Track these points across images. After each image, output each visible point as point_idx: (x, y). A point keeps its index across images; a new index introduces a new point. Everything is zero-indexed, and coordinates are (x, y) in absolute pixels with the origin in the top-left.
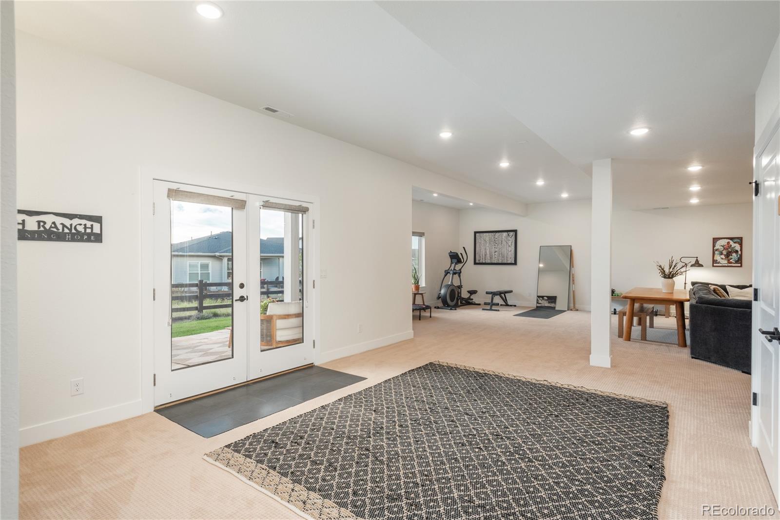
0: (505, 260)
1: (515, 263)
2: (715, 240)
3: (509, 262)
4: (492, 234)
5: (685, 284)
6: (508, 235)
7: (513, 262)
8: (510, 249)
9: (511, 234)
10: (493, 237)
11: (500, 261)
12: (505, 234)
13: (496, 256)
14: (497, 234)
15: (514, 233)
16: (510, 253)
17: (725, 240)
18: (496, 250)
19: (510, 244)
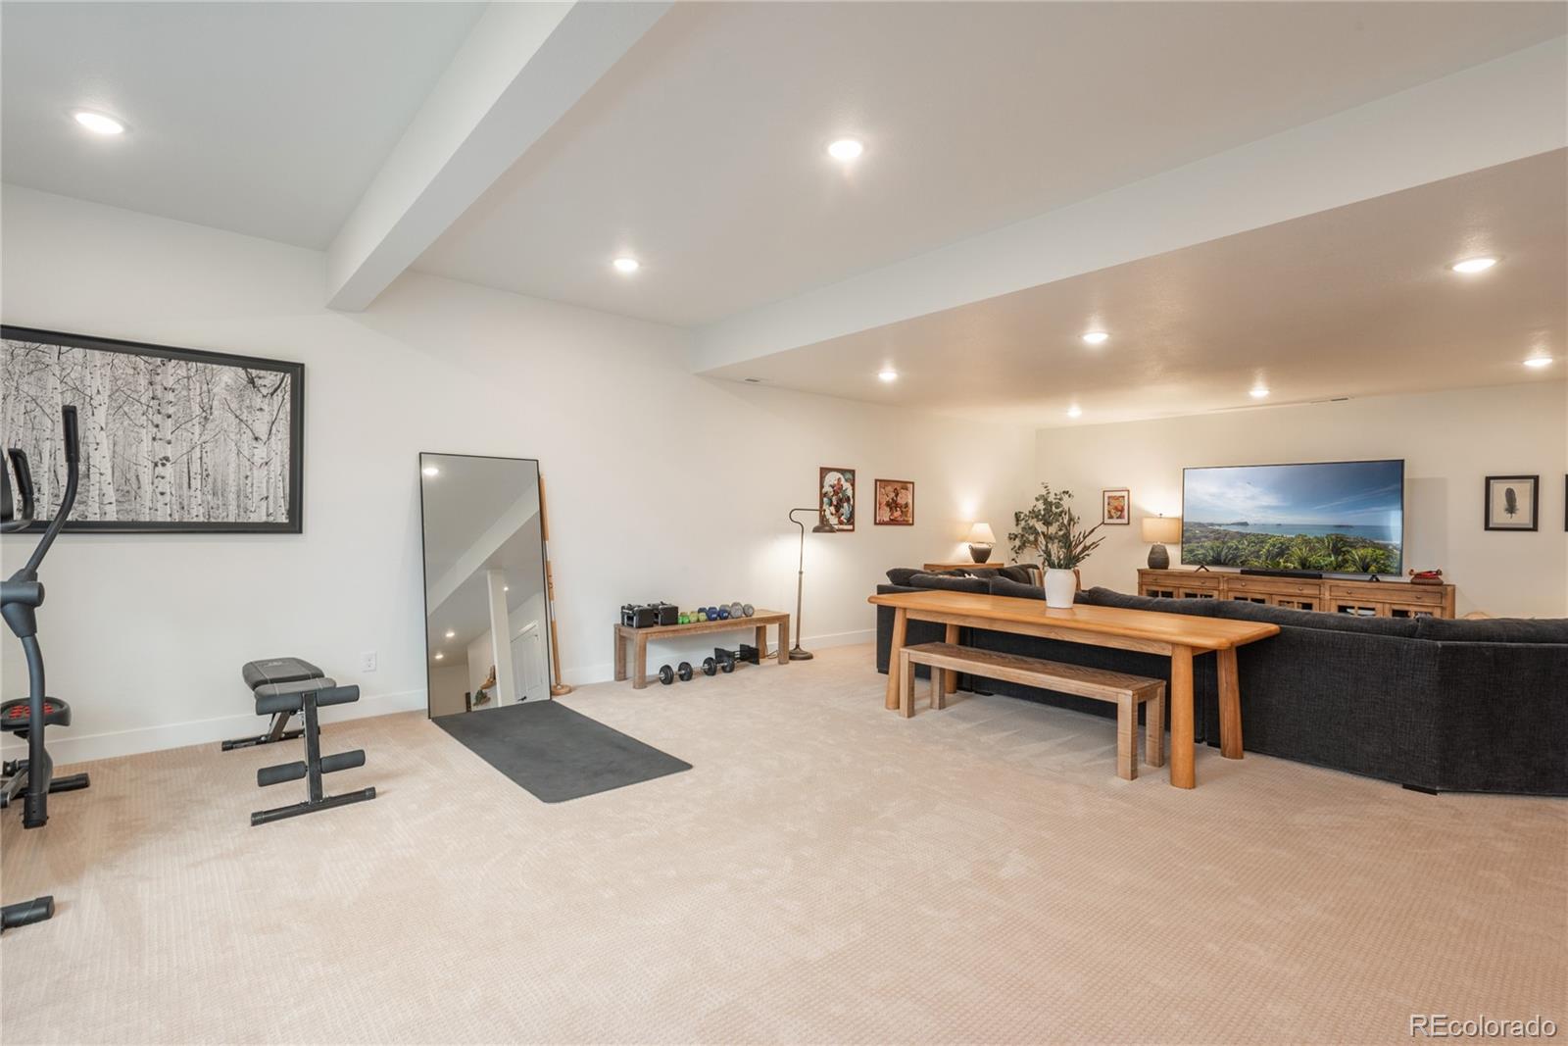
0: (233, 509)
1: (294, 524)
2: (824, 471)
3: (259, 516)
4: (140, 361)
5: (801, 573)
6: (252, 381)
7: (284, 519)
8: (261, 453)
9: (270, 378)
10: (143, 381)
11: (197, 514)
12: (228, 375)
13: (163, 486)
14: (174, 370)
15: (288, 379)
16: (259, 475)
17: (835, 473)
18: (169, 451)
19: (262, 430)
